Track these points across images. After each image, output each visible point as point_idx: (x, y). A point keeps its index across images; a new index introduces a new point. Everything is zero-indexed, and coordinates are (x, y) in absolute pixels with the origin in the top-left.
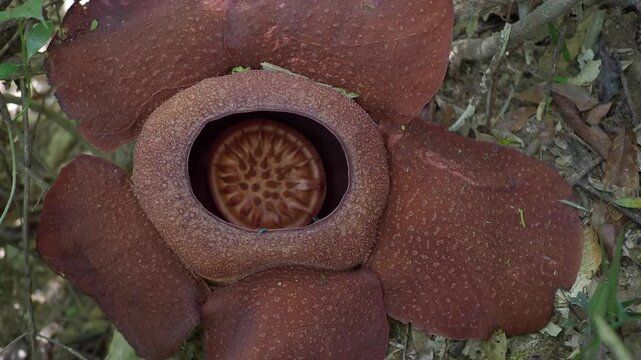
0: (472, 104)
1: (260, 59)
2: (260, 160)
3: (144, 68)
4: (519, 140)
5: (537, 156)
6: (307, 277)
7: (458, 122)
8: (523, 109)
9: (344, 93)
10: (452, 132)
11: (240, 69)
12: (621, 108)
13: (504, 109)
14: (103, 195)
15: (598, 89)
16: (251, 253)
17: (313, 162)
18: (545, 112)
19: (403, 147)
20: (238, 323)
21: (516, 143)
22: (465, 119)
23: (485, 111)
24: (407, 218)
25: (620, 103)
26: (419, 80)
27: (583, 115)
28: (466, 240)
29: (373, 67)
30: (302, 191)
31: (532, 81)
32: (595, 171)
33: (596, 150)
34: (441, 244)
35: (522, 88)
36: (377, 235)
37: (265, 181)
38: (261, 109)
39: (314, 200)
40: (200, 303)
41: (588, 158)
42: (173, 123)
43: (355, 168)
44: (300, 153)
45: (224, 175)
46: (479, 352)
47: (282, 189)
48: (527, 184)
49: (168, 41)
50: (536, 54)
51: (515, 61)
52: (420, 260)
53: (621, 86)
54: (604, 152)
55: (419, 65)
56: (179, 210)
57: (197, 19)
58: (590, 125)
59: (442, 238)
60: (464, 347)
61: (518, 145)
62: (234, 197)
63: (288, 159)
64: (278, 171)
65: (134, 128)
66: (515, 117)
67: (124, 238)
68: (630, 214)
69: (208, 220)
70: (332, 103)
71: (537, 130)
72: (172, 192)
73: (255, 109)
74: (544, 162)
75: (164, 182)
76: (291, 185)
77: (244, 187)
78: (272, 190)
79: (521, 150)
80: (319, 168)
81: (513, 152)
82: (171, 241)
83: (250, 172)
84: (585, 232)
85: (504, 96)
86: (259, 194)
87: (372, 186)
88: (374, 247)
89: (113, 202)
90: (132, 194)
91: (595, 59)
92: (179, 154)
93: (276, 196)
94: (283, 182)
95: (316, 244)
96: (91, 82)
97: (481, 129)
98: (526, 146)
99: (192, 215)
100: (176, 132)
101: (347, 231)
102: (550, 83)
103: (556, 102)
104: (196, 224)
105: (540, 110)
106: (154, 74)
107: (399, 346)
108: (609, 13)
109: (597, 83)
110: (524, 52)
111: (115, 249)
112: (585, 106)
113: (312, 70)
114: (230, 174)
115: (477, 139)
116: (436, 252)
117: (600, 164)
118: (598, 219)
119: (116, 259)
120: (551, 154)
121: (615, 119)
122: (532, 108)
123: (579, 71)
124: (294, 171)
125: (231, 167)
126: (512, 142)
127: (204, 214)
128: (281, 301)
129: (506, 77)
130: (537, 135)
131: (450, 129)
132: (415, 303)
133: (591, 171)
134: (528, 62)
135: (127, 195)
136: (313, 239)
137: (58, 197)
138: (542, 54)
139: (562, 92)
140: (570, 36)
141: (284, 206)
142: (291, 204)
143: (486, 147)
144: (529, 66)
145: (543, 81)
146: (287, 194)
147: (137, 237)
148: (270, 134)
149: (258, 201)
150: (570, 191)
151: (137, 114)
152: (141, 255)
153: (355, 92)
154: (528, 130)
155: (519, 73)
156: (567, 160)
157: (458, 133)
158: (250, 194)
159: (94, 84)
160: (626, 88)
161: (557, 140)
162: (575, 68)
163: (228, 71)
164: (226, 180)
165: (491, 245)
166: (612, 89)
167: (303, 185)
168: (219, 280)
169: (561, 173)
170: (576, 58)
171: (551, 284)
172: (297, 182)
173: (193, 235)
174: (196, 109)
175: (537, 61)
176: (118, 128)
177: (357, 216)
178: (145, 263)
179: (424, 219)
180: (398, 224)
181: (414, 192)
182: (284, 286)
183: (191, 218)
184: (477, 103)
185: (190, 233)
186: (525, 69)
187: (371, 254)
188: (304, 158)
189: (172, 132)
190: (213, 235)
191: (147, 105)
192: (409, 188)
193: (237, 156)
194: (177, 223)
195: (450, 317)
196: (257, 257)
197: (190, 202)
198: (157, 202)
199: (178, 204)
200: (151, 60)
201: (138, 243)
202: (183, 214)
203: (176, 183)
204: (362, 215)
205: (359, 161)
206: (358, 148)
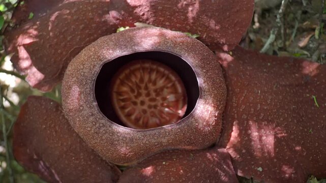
0: (273, 34)
1: (133, 21)
2: (143, 86)
3: (62, 36)
4: (306, 52)
5: (319, 61)
6: (181, 156)
7: (265, 47)
9: (190, 35)
10: (262, 53)
11: (122, 29)
13: (294, 35)
14: (46, 120)
16: (142, 145)
17: (177, 83)
18: (320, 33)
19: (233, 66)
21: (304, 54)
23: (281, 38)
24: (241, 110)
26: (237, 20)
28: (282, 119)
30: (172, 102)
31: (309, 15)
34: (265, 124)
35: (303, 21)
36: (223, 123)
37: (148, 98)
40: (115, 181)
42: (82, 67)
44: (168, 78)
45: (122, 98)
47: (159, 102)
48: (315, 79)
49: (75, 17)
51: (296, 5)
52: (253, 136)
55: (236, 10)
56: (92, 123)
59: (266, 120)
61: (306, 56)
62: (128, 112)
63: (161, 83)
64: (155, 91)
65: (60, 75)
66: (301, 39)
67: (61, 145)
69: (112, 127)
70: (183, 42)
71: (317, 45)
72: (87, 111)
76: (164, 99)
77: (135, 103)
78: (153, 104)
79: (308, 59)
80: (181, 86)
82: (90, 143)
83: (137, 94)
85: (293, 27)
86: (145, 107)
87: (216, 92)
89: (52, 123)
90: (63, 116)
92: (88, 87)
94: (159, 98)
95: (184, 134)
97: (281, 49)
98: (311, 55)
99: (101, 125)
100: (84, 73)
101: (203, 123)
104: (104, 130)
105: (317, 32)
106: (69, 39)
111: (57, 153)
113: (167, 23)
114: (125, 97)
115: (279, 56)
116: (263, 130)
119: (59, 159)
122: (311, 31)
124: (165, 90)
125: (126, 92)
126: (301, 55)
127: (109, 123)
128: (166, 174)
129: (292, 15)
130: (318, 48)
131: (261, 52)
132: (253, 164)
134: (304, 4)
135: (61, 118)
136: (181, 131)
137: (22, 125)
141: (162, 112)
143: (286, 60)
144: (305, 7)
145: (316, 14)
147: (69, 143)
148: (147, 68)
149: (145, 112)
151: (61, 66)
152: (73, 155)
153: (197, 34)
154: (311, 45)
155: (300, 12)
157: (266, 53)
158: (139, 108)
163: (114, 31)
164: (123, 100)
165: (298, 121)
167: (171, 98)
168: (126, 165)
172: (168, 96)
173: (104, 138)
174: (96, 57)
175: (311, 3)
176: (50, 76)
177: (208, 112)
178: (77, 159)
179: (252, 109)
180: (236, 115)
181: (243, 93)
182: (167, 164)
183: (101, 127)
184: (276, 32)
185: (101, 137)
186: (303, 9)
187: (221, 136)
188: (170, 81)
189: (82, 73)
190: (116, 136)
191: (67, 58)
192: (240, 91)
193: (128, 84)
194: (93, 131)
195: (278, 171)
196: (147, 147)
197: (98, 117)
198: (78, 120)
199: (91, 119)
200: (65, 31)
201: (70, 147)
202: (95, 125)
203: (88, 106)
204: (211, 112)
205: (205, 77)
206: (203, 68)
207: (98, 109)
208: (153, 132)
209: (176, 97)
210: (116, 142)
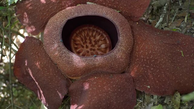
0: (161, 17)
1: (86, 1)
2: (88, 38)
3: (47, 6)
4: (179, 29)
5: (186, 34)
6: (105, 75)
7: (157, 24)
8: (180, 19)
9: (116, 11)
11: (79, 5)
13: (173, 20)
14: (33, 50)
17: (107, 38)
18: (188, 19)
19: (138, 29)
20: (81, 93)
21: (178, 30)
22: (160, 23)
23: (166, 22)
24: (141, 53)
26: (142, 3)
28: (162, 60)
29: (125, 0)
30: (103, 48)
31: (182, 10)
34: (153, 61)
35: (179, 13)
36: (130, 60)
37: (90, 45)
38: (86, 15)
40: (68, 86)
42: (56, 21)
43: (120, 33)
44: (102, 35)
46: (170, 102)
48: (183, 42)
50: (183, 2)
51: (176, 6)
52: (146, 68)
59: (153, 59)
60: (164, 100)
63: (98, 37)
64: (95, 41)
65: (44, 27)
66: (177, 22)
69: (69, 54)
71: (185, 25)
72: (56, 44)
73: (85, 15)
75: (53, 41)
76: (99, 46)
77: (83, 47)
78: (93, 48)
79: (180, 32)
80: (109, 40)
81: (177, 33)
82: (56, 63)
83: (85, 42)
85: (173, 16)
86: (88, 49)
87: (127, 40)
88: (129, 65)
89: (37, 51)
90: (43, 48)
92: (58, 31)
93: (94, 50)
94: (96, 46)
97: (166, 27)
98: (182, 31)
99: (63, 52)
100: (57, 24)
101: (119, 56)
103: (191, 15)
104: (65, 55)
105: (186, 19)
106: (50, 8)
107: (140, 101)
110: (179, 2)
113: (104, 4)
114: (78, 43)
115: (164, 30)
116: (152, 65)
119: (38, 72)
120: (191, 33)
122: (183, 18)
124: (100, 41)
125: (79, 41)
127: (67, 52)
128: (96, 84)
129: (173, 11)
130: (186, 27)
134: (180, 5)
136: (107, 59)
137: (20, 55)
138: (185, 1)
139: (193, 12)
143: (167, 32)
145: (186, 9)
146: (98, 49)
147: (45, 63)
148: (91, 30)
149: (88, 52)
151: (45, 22)
152: (46, 69)
153: (119, 10)
154: (182, 26)
155: (178, 9)
157: (158, 28)
158: (85, 50)
159: (30, 13)
165: (171, 62)
168: (75, 78)
174: (64, 16)
175: (184, 4)
176: (38, 27)
177: (122, 51)
178: (48, 72)
179: (147, 53)
180: (137, 56)
181: (142, 44)
182: (97, 78)
183: (63, 53)
184: (163, 17)
185: (63, 59)
186: (179, 7)
187: (128, 67)
188: (103, 37)
189: (56, 24)
190: (71, 59)
191: (48, 18)
192: (141, 43)
193: (80, 36)
194: (58, 56)
195: (158, 88)
196: (87, 66)
197: (62, 48)
199: (58, 48)
200: (49, 3)
201: (45, 65)
202: (60, 52)
203: (57, 41)
204: (124, 51)
205: (122, 31)
206: (121, 27)
207: (62, 44)
208: (91, 58)
209: (105, 46)
210: (71, 63)
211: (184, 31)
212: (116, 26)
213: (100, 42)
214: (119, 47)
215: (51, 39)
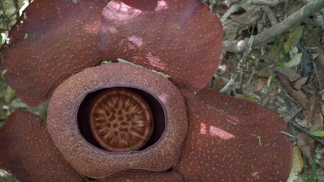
0: (233, 78)
1: (117, 57)
2: (117, 110)
3: (53, 62)
4: (258, 97)
5: (268, 106)
6: (143, 176)
7: (225, 87)
8: (260, 80)
9: (163, 75)
10: (222, 93)
11: (106, 62)
12: (313, 80)
13: (250, 80)
14: (31, 132)
15: (300, 70)
16: (112, 165)
17: (146, 111)
18: (272, 82)
19: (195, 104)
21: (256, 99)
22: (229, 86)
24: (198, 143)
25: (312, 77)
26: (204, 68)
27: (292, 84)
28: (230, 155)
29: (179, 62)
30: (141, 127)
31: (265, 64)
32: (299, 115)
33: (300, 104)
34: (216, 158)
35: (259, 68)
37: (120, 122)
38: (117, 86)
39: (147, 132)
41: (295, 108)
42: (69, 93)
43: (169, 118)
44: (139, 106)
45: (97, 119)
47: (129, 127)
48: (263, 122)
49: (66, 47)
50: (267, 50)
51: (255, 53)
52: (205, 166)
53: (313, 67)
54: (304, 104)
55: (204, 61)
56: (72, 142)
57: (82, 34)
58: (296, 90)
59: (217, 154)
61: (258, 100)
62: (103, 131)
63: (133, 109)
64: (127, 116)
65: (48, 95)
66: (255, 84)
67: (42, 156)
68: (319, 140)
69: (88, 147)
70: (156, 82)
71: (268, 92)
72: (68, 132)
73: (114, 86)
74: (271, 109)
75: (64, 126)
76: (134, 124)
77: (109, 125)
78: (124, 127)
79: (259, 103)
80: (150, 115)
81: (255, 104)
82: (68, 159)
83: (112, 117)
84: (294, 149)
85: (251, 72)
86: (117, 129)
87: (179, 127)
88: (180, 159)
89: (36, 136)
90: (47, 131)
91: (299, 52)
92: (72, 111)
93: (126, 130)
94: (130, 123)
95: (148, 160)
96: (24, 69)
97: (237, 91)
98: (262, 100)
99: (80, 145)
100: (70, 99)
101: (165, 152)
102: (275, 66)
103: (278, 77)
104: (82, 149)
105: (269, 81)
106: (59, 65)
108: (306, 27)
109: (300, 66)
110: (260, 48)
111: (37, 162)
112: (293, 79)
114: (101, 119)
115: (235, 97)
116: (213, 162)
117: (302, 111)
118: (301, 142)
119: (38, 167)
120: (275, 105)
121: (310, 85)
122: (265, 79)
123: (290, 59)
124: (136, 116)
125: (102, 115)
126: (254, 99)
127: (86, 144)
129: (251, 62)
130: (268, 95)
131: (221, 91)
133: (297, 115)
134: (263, 54)
135: (44, 132)
136: (146, 157)
137: (7, 131)
138: (270, 50)
139: (281, 71)
140: (285, 41)
141: (131, 136)
142: (135, 134)
143: (240, 101)
144: (263, 56)
145: (271, 64)
146: (132, 129)
147: (49, 155)
148: (123, 96)
149: (116, 133)
150: (285, 126)
151: (49, 87)
152: (51, 165)
153: (169, 75)
154: (263, 91)
155: (258, 60)
156: (284, 109)
157: (225, 93)
158: (112, 130)
159: (25, 70)
160: (315, 69)
161: (278, 98)
162: (288, 57)
163: (99, 63)
164: (99, 122)
165: (243, 158)
166: (308, 69)
167: (141, 124)
168: (95, 178)
169: (280, 116)
170: (289, 52)
171: (276, 178)
172: (137, 122)
173: (80, 156)
174: (81, 86)
175: (267, 53)
177: (170, 144)
178: (54, 170)
179: (207, 144)
180: (193, 147)
182: (130, 181)
184: (235, 77)
185: (78, 154)
186: (261, 57)
187: (178, 162)
188: (141, 109)
189: (68, 99)
190: (91, 156)
191: (55, 82)
193: (105, 108)
194: (71, 149)
196: (115, 167)
197: (78, 138)
198: (60, 138)
199: (71, 138)
200: (56, 58)
201: (50, 159)
202: (74, 144)
203: (70, 127)
204: (173, 144)
205: (171, 114)
206: (171, 107)
207: (78, 131)
208: (123, 156)
209: (144, 124)
210: (91, 161)
211: (265, 102)
212: (163, 106)
213: (136, 118)
214: (166, 139)
215: (60, 123)
